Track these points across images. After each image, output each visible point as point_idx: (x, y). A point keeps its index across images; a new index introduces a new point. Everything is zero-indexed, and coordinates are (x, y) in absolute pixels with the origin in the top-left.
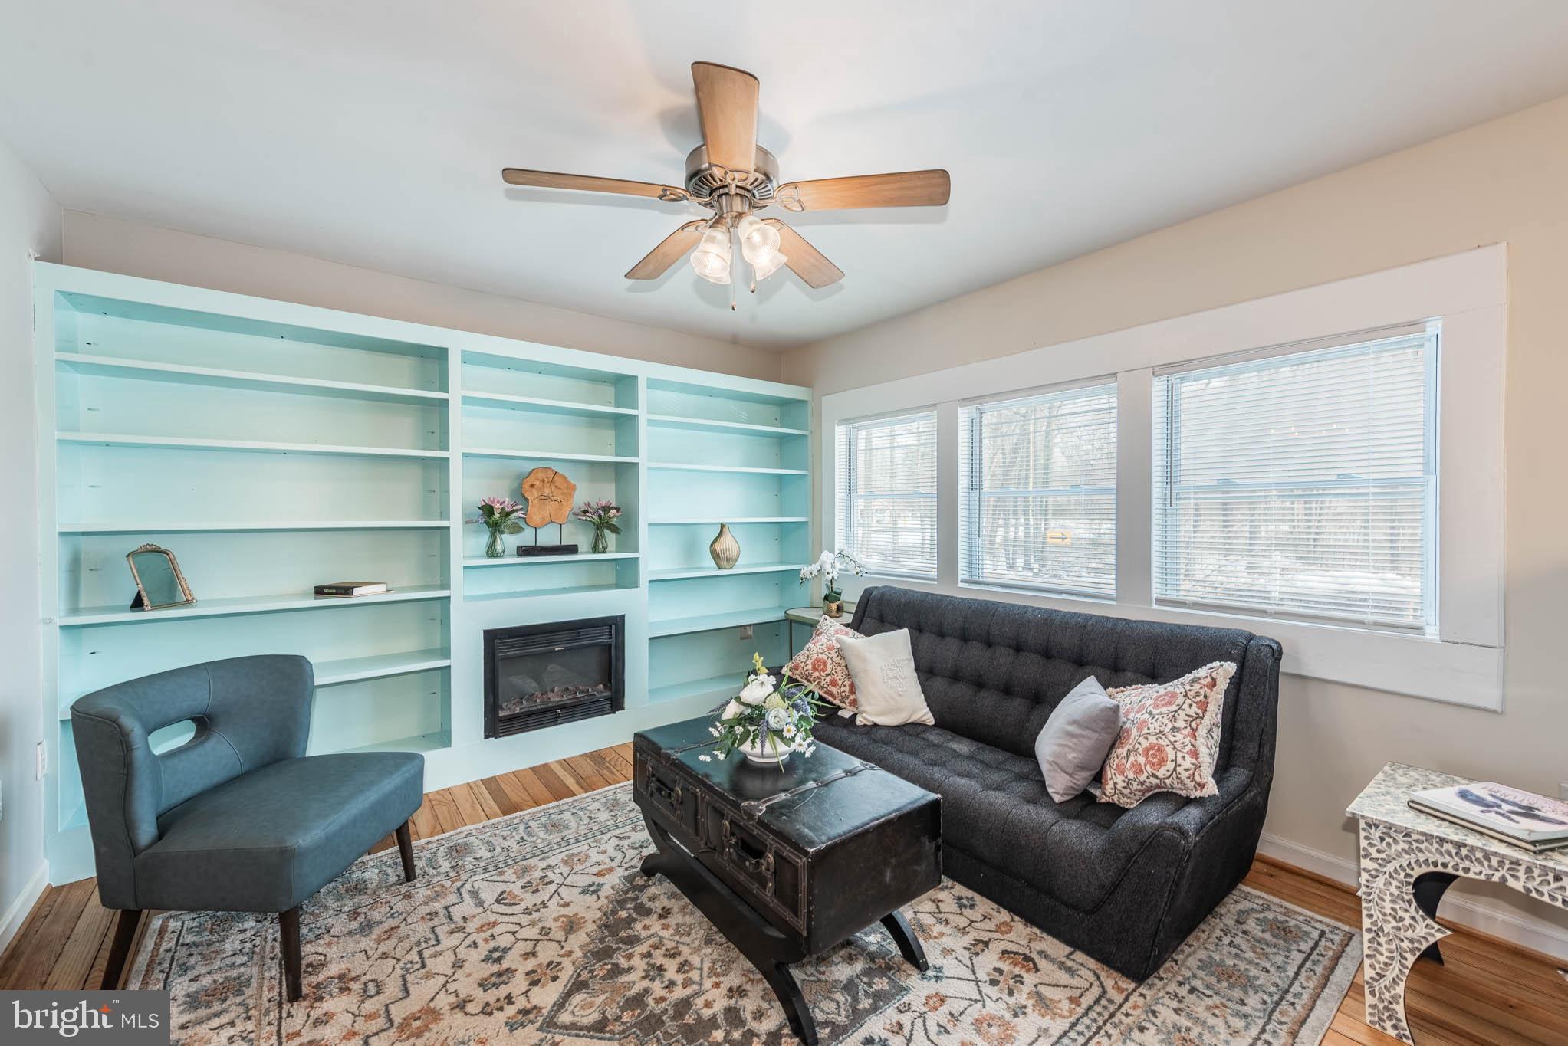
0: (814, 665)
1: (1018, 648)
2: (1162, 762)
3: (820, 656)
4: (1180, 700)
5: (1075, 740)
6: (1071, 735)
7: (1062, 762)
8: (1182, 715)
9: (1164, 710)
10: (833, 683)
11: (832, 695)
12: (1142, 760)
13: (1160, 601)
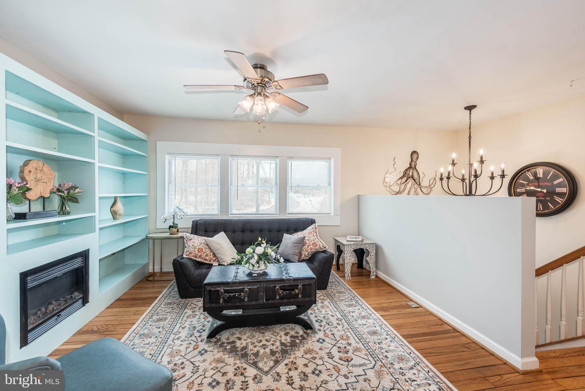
0: (198, 250)
1: (243, 231)
2: (317, 245)
3: (199, 247)
4: (313, 233)
5: (297, 247)
6: (295, 246)
7: (295, 253)
8: (315, 235)
9: (311, 235)
10: (207, 255)
11: (206, 260)
12: (312, 247)
13: (288, 214)
